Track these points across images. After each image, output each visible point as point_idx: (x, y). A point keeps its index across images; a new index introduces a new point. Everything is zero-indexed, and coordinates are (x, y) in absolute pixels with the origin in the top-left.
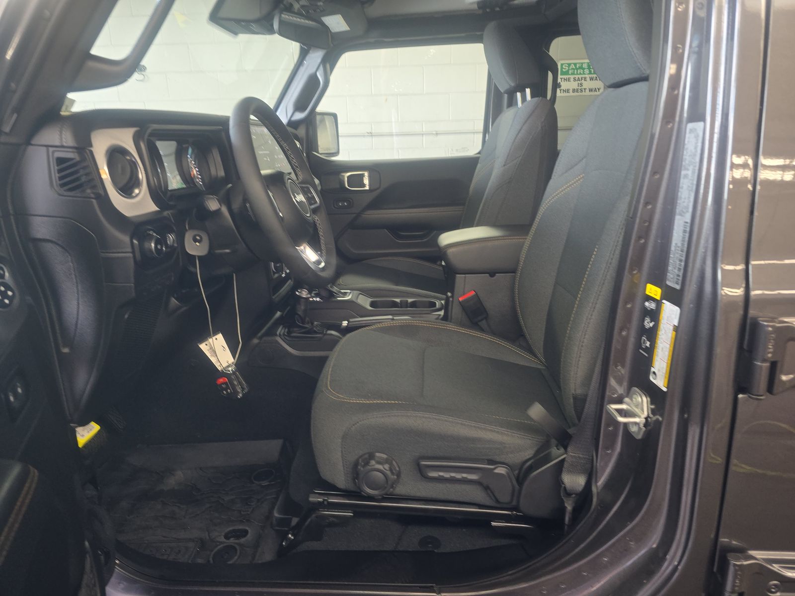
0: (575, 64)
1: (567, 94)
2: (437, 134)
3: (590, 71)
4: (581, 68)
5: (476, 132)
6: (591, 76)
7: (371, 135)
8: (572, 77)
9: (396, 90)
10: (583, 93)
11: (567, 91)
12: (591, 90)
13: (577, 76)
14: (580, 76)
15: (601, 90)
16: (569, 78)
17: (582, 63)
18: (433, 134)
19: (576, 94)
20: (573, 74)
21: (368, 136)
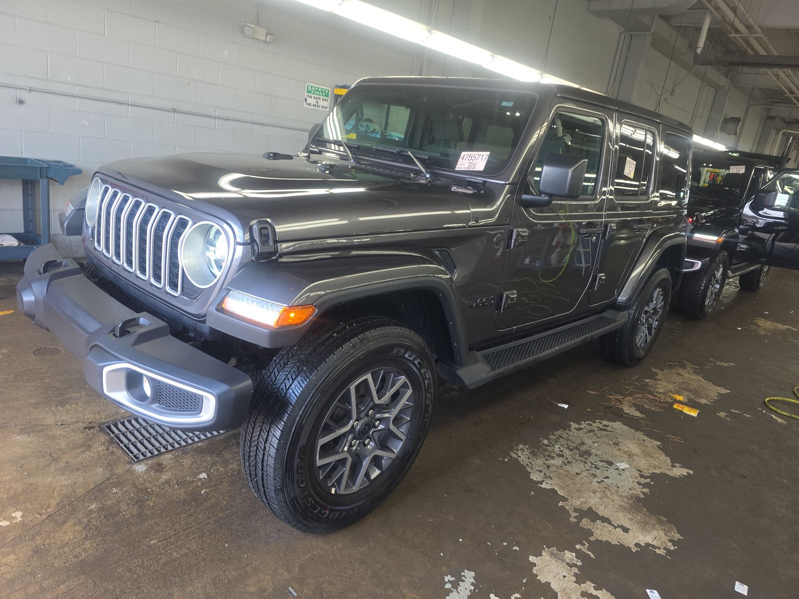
0: (315, 87)
1: (310, 107)
2: (227, 119)
3: (323, 94)
4: (318, 90)
5: (255, 123)
6: (323, 97)
7: (174, 111)
8: (313, 95)
9: (197, 77)
10: (318, 108)
11: (310, 105)
12: (322, 107)
13: (316, 96)
14: (318, 96)
15: (328, 108)
16: (311, 96)
17: (319, 88)
18: (224, 119)
19: (314, 108)
20: (313, 94)
21: (172, 111)
